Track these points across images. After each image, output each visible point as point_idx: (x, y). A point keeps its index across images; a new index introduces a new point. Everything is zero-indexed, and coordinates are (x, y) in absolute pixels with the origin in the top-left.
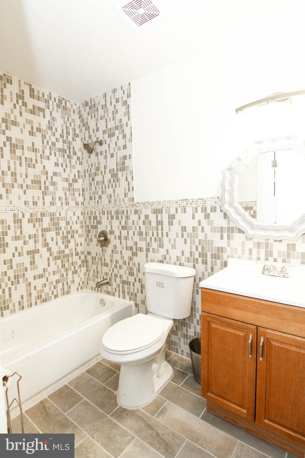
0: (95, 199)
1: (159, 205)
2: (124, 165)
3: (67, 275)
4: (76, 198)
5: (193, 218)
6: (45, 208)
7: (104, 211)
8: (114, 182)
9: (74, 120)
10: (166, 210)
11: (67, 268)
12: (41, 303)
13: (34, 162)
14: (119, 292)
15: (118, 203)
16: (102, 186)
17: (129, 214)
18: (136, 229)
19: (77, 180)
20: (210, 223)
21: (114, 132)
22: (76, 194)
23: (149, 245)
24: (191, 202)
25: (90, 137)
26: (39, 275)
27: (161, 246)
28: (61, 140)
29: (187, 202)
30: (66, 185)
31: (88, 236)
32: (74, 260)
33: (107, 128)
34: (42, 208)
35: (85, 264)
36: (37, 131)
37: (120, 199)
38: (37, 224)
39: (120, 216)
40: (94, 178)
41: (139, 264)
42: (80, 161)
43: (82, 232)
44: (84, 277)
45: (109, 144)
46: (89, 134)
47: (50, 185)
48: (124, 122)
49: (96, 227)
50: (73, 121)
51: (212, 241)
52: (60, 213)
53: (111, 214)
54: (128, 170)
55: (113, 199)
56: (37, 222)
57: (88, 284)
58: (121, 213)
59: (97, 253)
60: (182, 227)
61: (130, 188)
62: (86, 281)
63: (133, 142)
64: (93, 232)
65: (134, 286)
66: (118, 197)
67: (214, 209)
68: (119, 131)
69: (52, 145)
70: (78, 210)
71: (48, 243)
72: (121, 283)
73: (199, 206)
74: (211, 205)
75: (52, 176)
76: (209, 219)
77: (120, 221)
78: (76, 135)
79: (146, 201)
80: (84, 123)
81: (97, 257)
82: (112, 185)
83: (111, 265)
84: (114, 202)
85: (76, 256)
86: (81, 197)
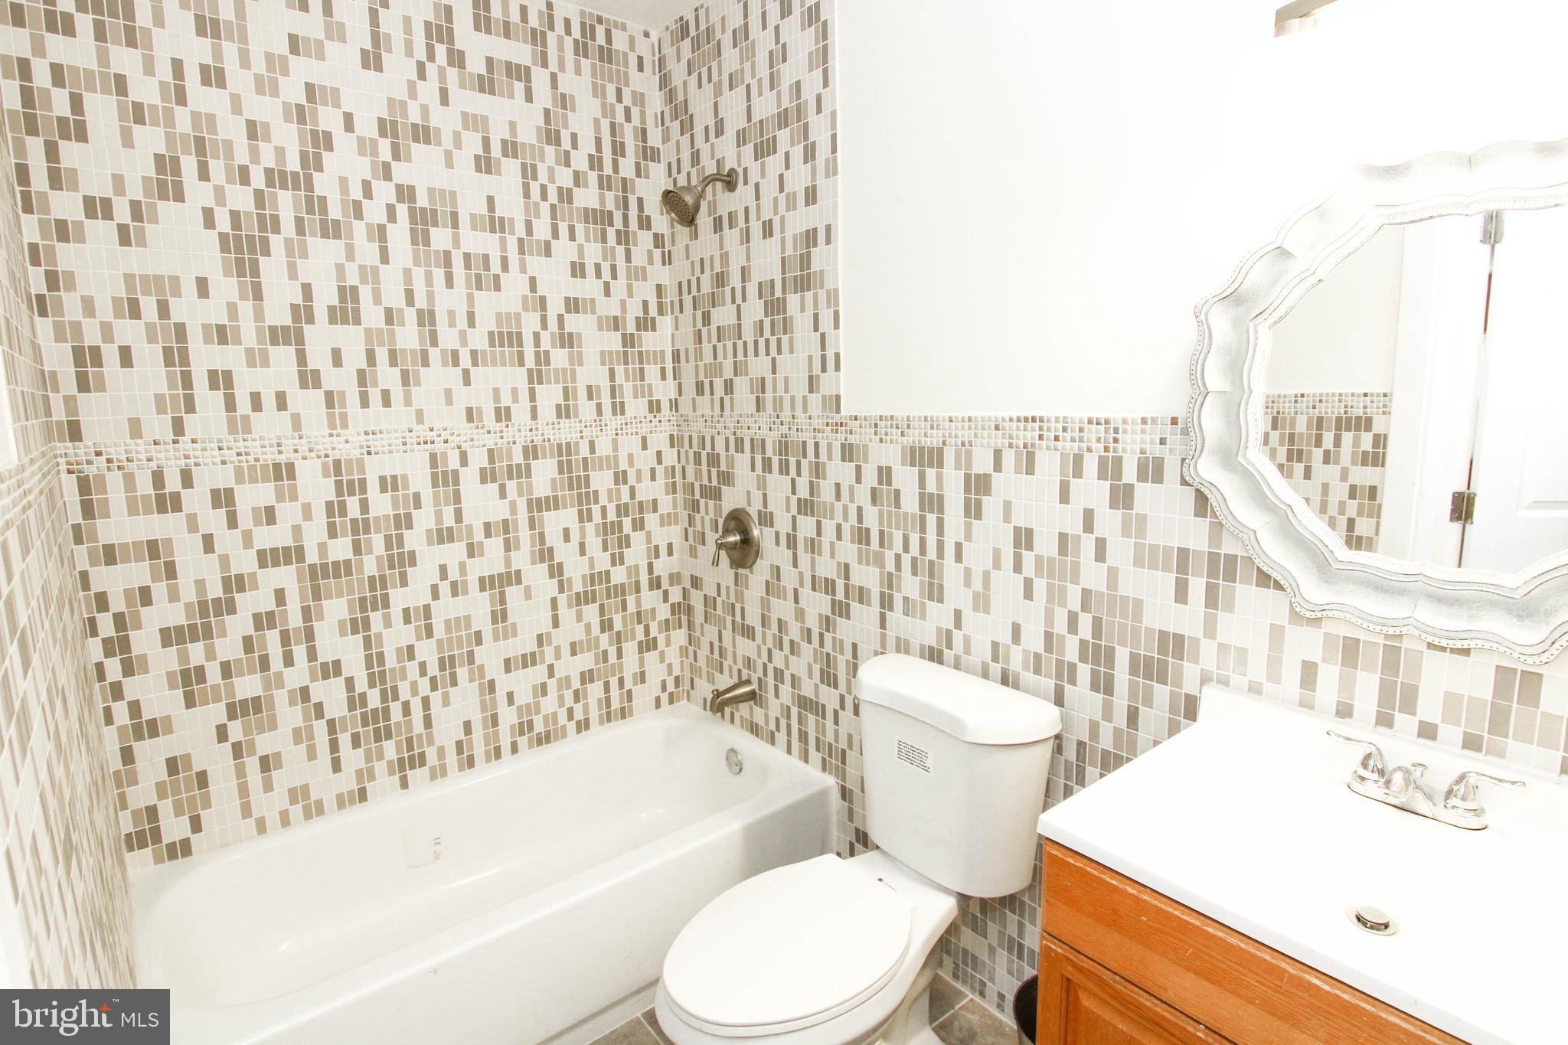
0: (712, 393)
1: (929, 432)
2: (809, 268)
3: (620, 655)
4: (650, 385)
5: (1064, 498)
6: (540, 428)
7: (742, 439)
8: (773, 334)
9: (642, 95)
10: (957, 454)
11: (619, 633)
12: (531, 746)
13: (496, 267)
14: (789, 734)
15: (786, 415)
16: (735, 344)
17: (823, 457)
18: (846, 518)
19: (653, 319)
20: (1136, 527)
21: (775, 137)
22: (652, 371)
23: (890, 581)
24: (1056, 430)
25: (695, 158)
26: (524, 656)
27: (935, 592)
28: (593, 177)
29: (1041, 429)
30: (613, 341)
31: (691, 521)
32: (646, 606)
33: (749, 120)
34: (528, 427)
35: (684, 619)
36: (505, 154)
37: (793, 399)
38: (511, 486)
39: (792, 461)
40: (709, 312)
41: (855, 646)
42: (666, 250)
43: (675, 508)
44: (682, 662)
45: (757, 185)
46: (692, 147)
47: (554, 346)
48: (809, 95)
49: (715, 494)
50: (639, 99)
51: (1138, 604)
52: (592, 444)
53: (764, 452)
54: (822, 287)
55: (769, 395)
56: (510, 478)
57: (692, 688)
58: (798, 451)
59: (719, 585)
60: (1017, 530)
61: (828, 361)
62: (687, 674)
63: (839, 176)
64: (708, 513)
65: (836, 723)
66: (787, 391)
67: (1152, 470)
68: (792, 131)
69: (561, 200)
70: (658, 429)
71: (551, 550)
72: (793, 705)
73: (1089, 450)
74: (1143, 452)
75: (563, 312)
76: (1132, 509)
77: (793, 481)
78: (650, 154)
79: (884, 414)
80: (676, 105)
81: (719, 601)
82: (767, 341)
83: (764, 634)
84: (775, 411)
85: (651, 588)
86: (670, 382)
